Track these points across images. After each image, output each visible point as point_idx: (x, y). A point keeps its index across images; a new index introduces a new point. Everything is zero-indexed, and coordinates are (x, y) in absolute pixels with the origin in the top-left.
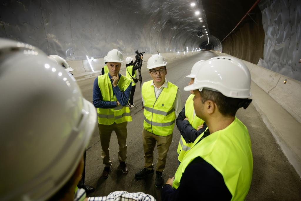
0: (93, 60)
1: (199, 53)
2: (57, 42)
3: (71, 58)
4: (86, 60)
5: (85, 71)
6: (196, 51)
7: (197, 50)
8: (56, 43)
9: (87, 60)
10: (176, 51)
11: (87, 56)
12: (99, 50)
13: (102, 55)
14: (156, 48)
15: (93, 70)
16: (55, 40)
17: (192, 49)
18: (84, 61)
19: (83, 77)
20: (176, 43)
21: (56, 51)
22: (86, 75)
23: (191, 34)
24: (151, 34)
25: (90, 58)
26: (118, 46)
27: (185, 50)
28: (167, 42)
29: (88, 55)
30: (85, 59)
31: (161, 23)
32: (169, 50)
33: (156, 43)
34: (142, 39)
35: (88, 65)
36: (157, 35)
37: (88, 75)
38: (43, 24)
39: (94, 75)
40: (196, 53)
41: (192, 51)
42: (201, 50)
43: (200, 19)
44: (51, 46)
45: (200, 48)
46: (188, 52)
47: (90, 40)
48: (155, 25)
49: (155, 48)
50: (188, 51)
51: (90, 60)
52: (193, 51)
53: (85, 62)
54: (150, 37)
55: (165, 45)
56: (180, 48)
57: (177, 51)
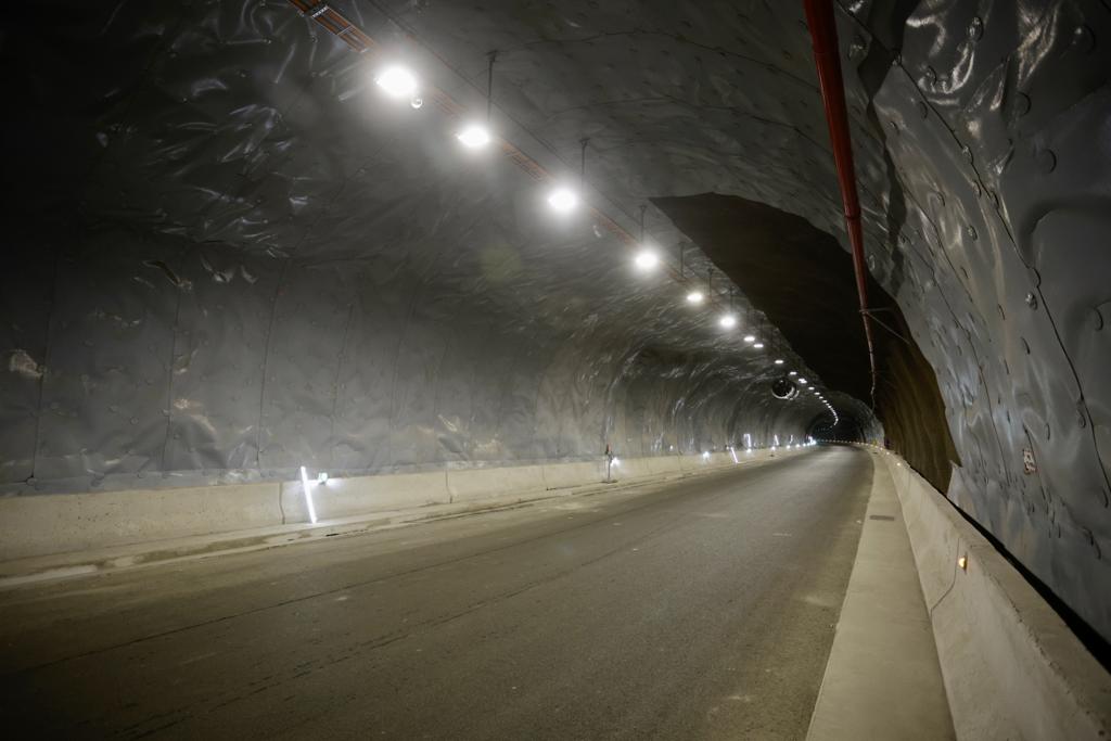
0: (323, 483)
1: (804, 452)
2: (205, 422)
3: (245, 473)
4: (298, 482)
5: (284, 519)
6: (788, 447)
7: (793, 444)
8: (198, 427)
9: (302, 482)
10: (699, 451)
11: (303, 469)
12: (359, 448)
13: (369, 466)
14: (603, 440)
15: (313, 518)
16: (197, 417)
17: (773, 441)
18: (286, 484)
19: (260, 540)
20: (695, 420)
21: (193, 449)
22: (274, 535)
23: (752, 388)
24: (576, 396)
25: (314, 476)
26: (441, 435)
27: (740, 445)
28: (650, 418)
29: (306, 466)
30: (296, 476)
31: (613, 358)
32: (666, 447)
33: (604, 423)
34: (543, 412)
35: (301, 498)
36: (606, 399)
37: (283, 534)
38: (171, 371)
39: (309, 536)
40: (789, 455)
41: (770, 447)
42: (819, 444)
43: (750, 339)
44: (177, 436)
45: (810, 438)
46: (749, 451)
47: (329, 416)
48: (592, 364)
49: (597, 443)
50: (753, 448)
51: (314, 481)
52: (773, 448)
53: (292, 488)
54: (574, 405)
55: (644, 430)
56: (715, 439)
57: (702, 449)
